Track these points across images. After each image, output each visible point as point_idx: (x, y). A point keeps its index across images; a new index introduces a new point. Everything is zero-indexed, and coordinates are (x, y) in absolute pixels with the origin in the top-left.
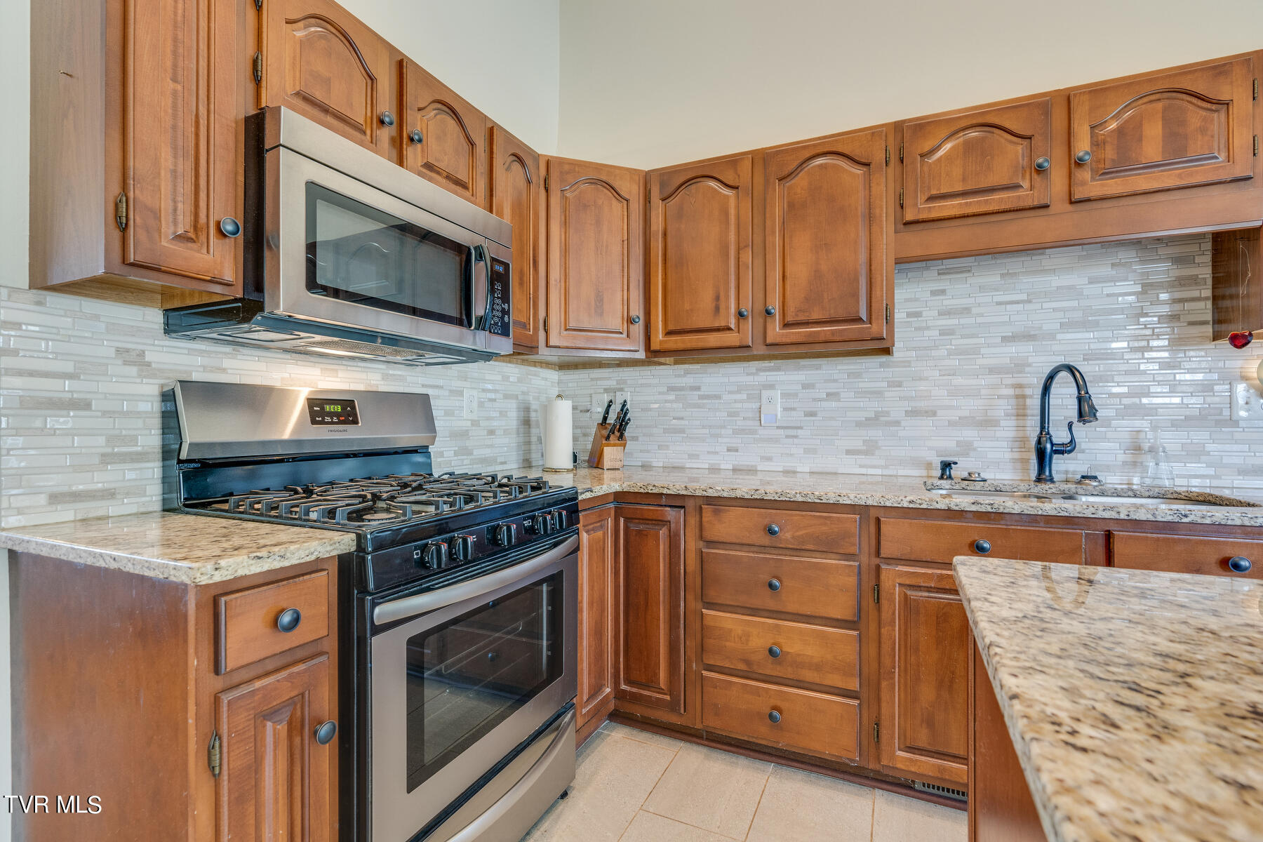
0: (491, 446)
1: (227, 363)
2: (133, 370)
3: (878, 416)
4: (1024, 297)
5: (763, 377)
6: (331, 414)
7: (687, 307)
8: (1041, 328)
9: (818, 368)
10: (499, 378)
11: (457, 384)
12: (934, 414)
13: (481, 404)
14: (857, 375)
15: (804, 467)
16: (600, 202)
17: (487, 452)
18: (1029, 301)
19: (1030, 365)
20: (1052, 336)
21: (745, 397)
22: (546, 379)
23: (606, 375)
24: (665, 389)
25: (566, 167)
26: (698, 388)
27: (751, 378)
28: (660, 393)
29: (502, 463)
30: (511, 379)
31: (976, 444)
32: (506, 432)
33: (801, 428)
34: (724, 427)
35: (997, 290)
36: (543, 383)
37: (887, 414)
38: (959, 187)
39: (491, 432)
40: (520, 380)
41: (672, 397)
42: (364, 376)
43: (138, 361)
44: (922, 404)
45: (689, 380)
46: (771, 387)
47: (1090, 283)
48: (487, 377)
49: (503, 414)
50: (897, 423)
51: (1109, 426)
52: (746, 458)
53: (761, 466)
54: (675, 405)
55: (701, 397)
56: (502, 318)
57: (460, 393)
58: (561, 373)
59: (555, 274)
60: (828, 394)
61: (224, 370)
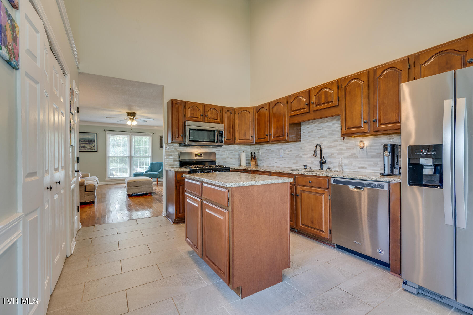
0: (231, 161)
1: (186, 149)
2: (176, 151)
3: (298, 155)
4: (322, 128)
5: (280, 147)
6: (198, 156)
7: (260, 134)
8: (324, 135)
9: (289, 145)
10: (233, 148)
11: (223, 150)
12: (307, 155)
13: (229, 153)
14: (295, 146)
15: (287, 167)
16: (245, 115)
17: (230, 162)
18: (322, 129)
19: (323, 144)
20: (326, 137)
21: (278, 151)
22: (247, 148)
23: (257, 147)
24: (266, 149)
25: (239, 109)
26: (271, 149)
27: (279, 147)
28: (265, 150)
29: (234, 164)
30: (237, 148)
31: (314, 161)
32: (235, 159)
33: (286, 158)
34: (274, 158)
35: (317, 127)
36: (246, 148)
37: (300, 155)
38: (296, 109)
39: (231, 159)
40: (239, 148)
41: (267, 151)
42: (205, 150)
43: (176, 150)
44: (305, 153)
45: (269, 148)
46: (282, 149)
47: (333, 124)
48: (230, 148)
49: (234, 155)
50: (301, 157)
51: (336, 157)
52: (278, 164)
53: (280, 166)
54: (267, 153)
55: (271, 151)
56: (222, 140)
57: (224, 152)
58: (251, 146)
59: (237, 129)
60: (290, 150)
61: (185, 150)
